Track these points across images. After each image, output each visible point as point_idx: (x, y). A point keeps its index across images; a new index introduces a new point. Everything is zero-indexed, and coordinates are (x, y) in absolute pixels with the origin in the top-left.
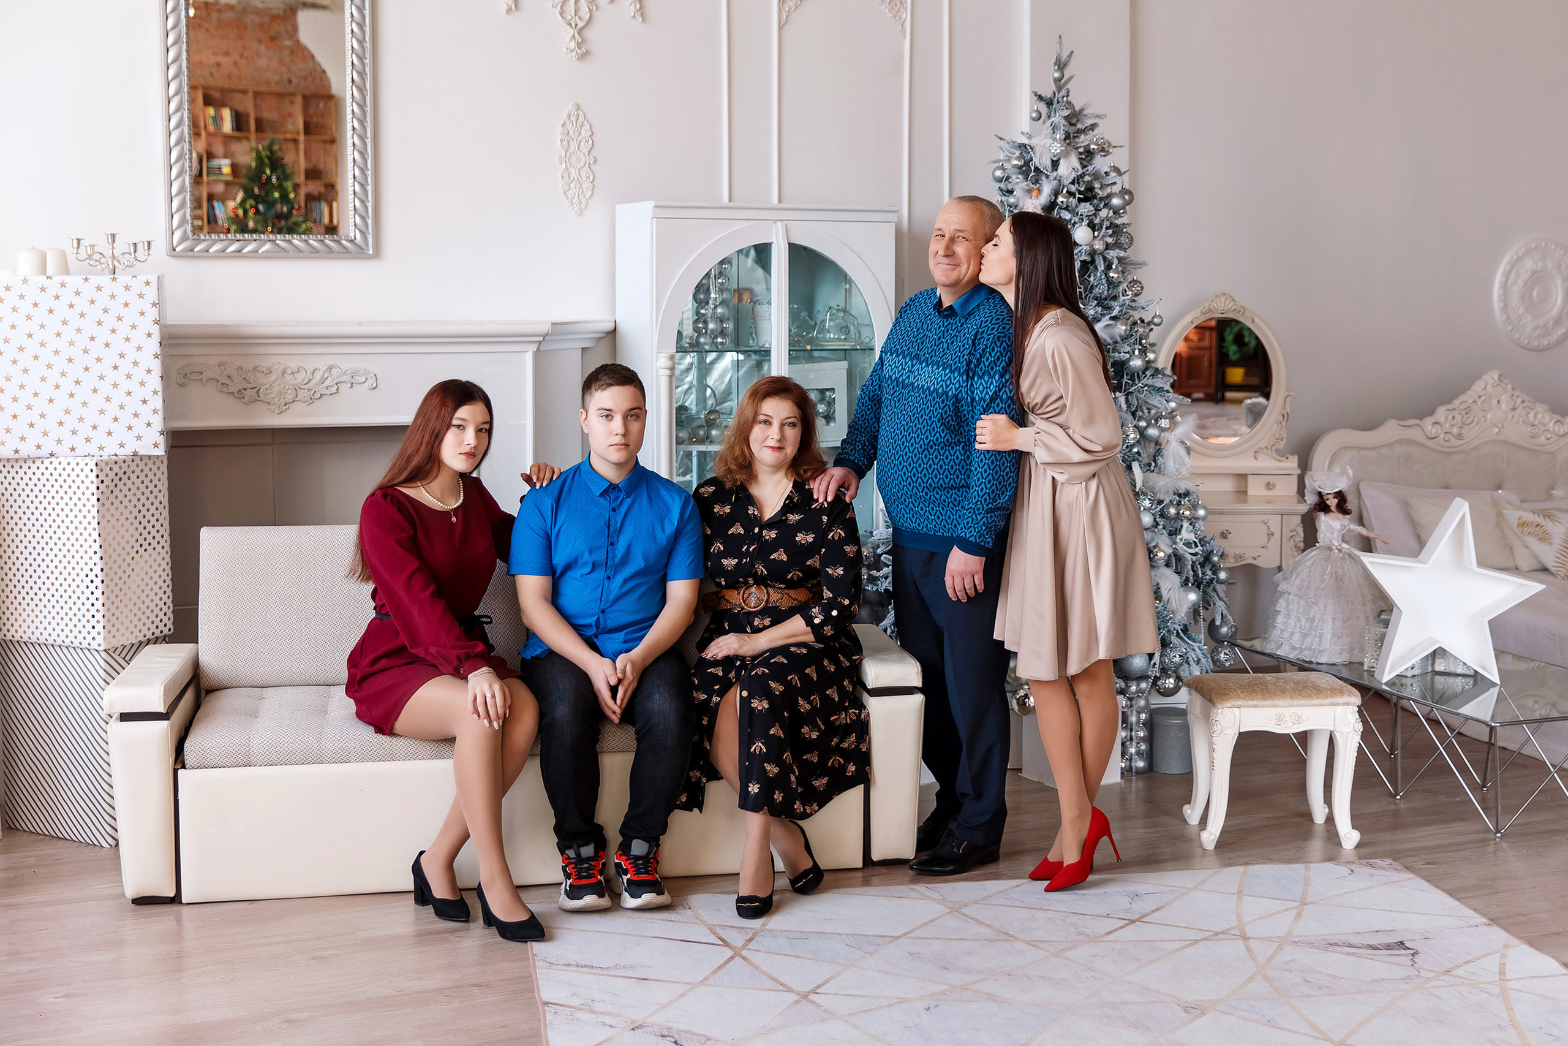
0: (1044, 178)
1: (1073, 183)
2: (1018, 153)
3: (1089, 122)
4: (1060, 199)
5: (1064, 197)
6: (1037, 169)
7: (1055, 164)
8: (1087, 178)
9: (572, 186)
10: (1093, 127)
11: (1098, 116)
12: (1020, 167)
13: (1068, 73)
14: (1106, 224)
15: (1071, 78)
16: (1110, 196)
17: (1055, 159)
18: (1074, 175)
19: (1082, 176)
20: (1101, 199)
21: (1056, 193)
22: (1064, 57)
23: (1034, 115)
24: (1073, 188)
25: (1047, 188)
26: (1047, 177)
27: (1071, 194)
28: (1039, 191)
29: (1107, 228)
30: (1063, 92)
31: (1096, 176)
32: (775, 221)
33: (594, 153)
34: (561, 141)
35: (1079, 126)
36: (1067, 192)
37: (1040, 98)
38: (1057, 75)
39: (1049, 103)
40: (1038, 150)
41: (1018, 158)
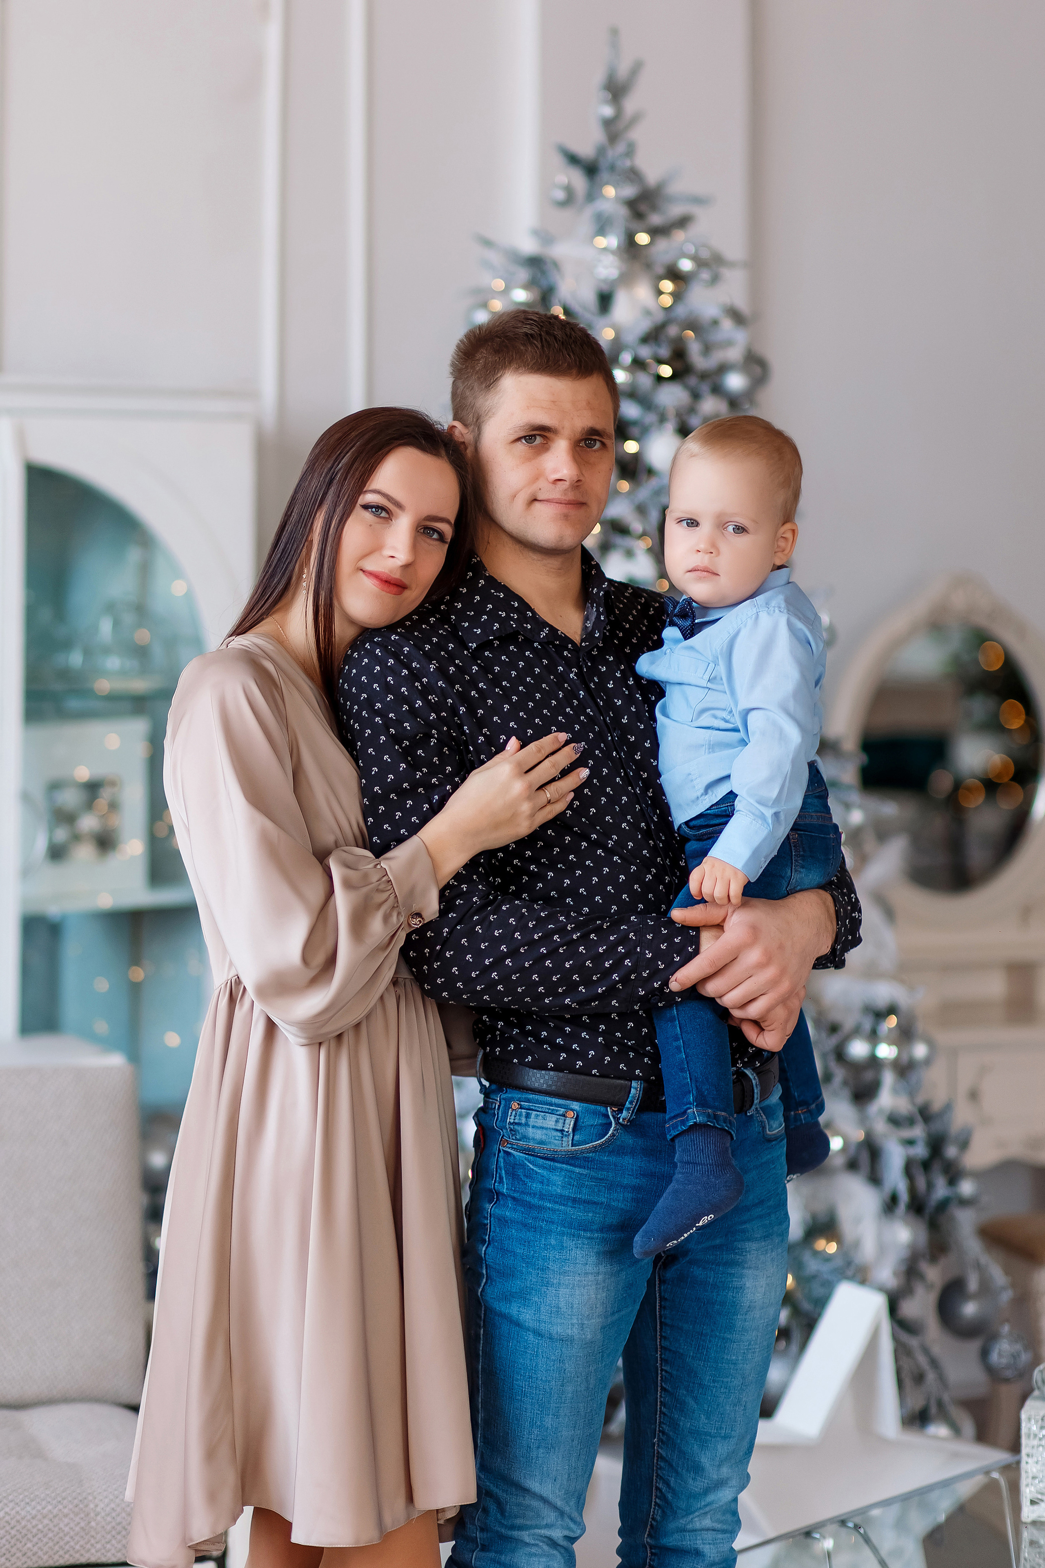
2: (523, 274)
3: (676, 211)
7: (605, 301)
8: (673, 331)
10: (683, 222)
11: (698, 200)
13: (630, 105)
15: (637, 117)
16: (723, 369)
17: (605, 287)
18: (644, 326)
20: (704, 376)
22: (623, 70)
23: (560, 195)
24: (645, 352)
30: (621, 148)
31: (693, 325)
35: (656, 219)
37: (573, 159)
38: (608, 111)
39: (591, 169)
41: (526, 287)
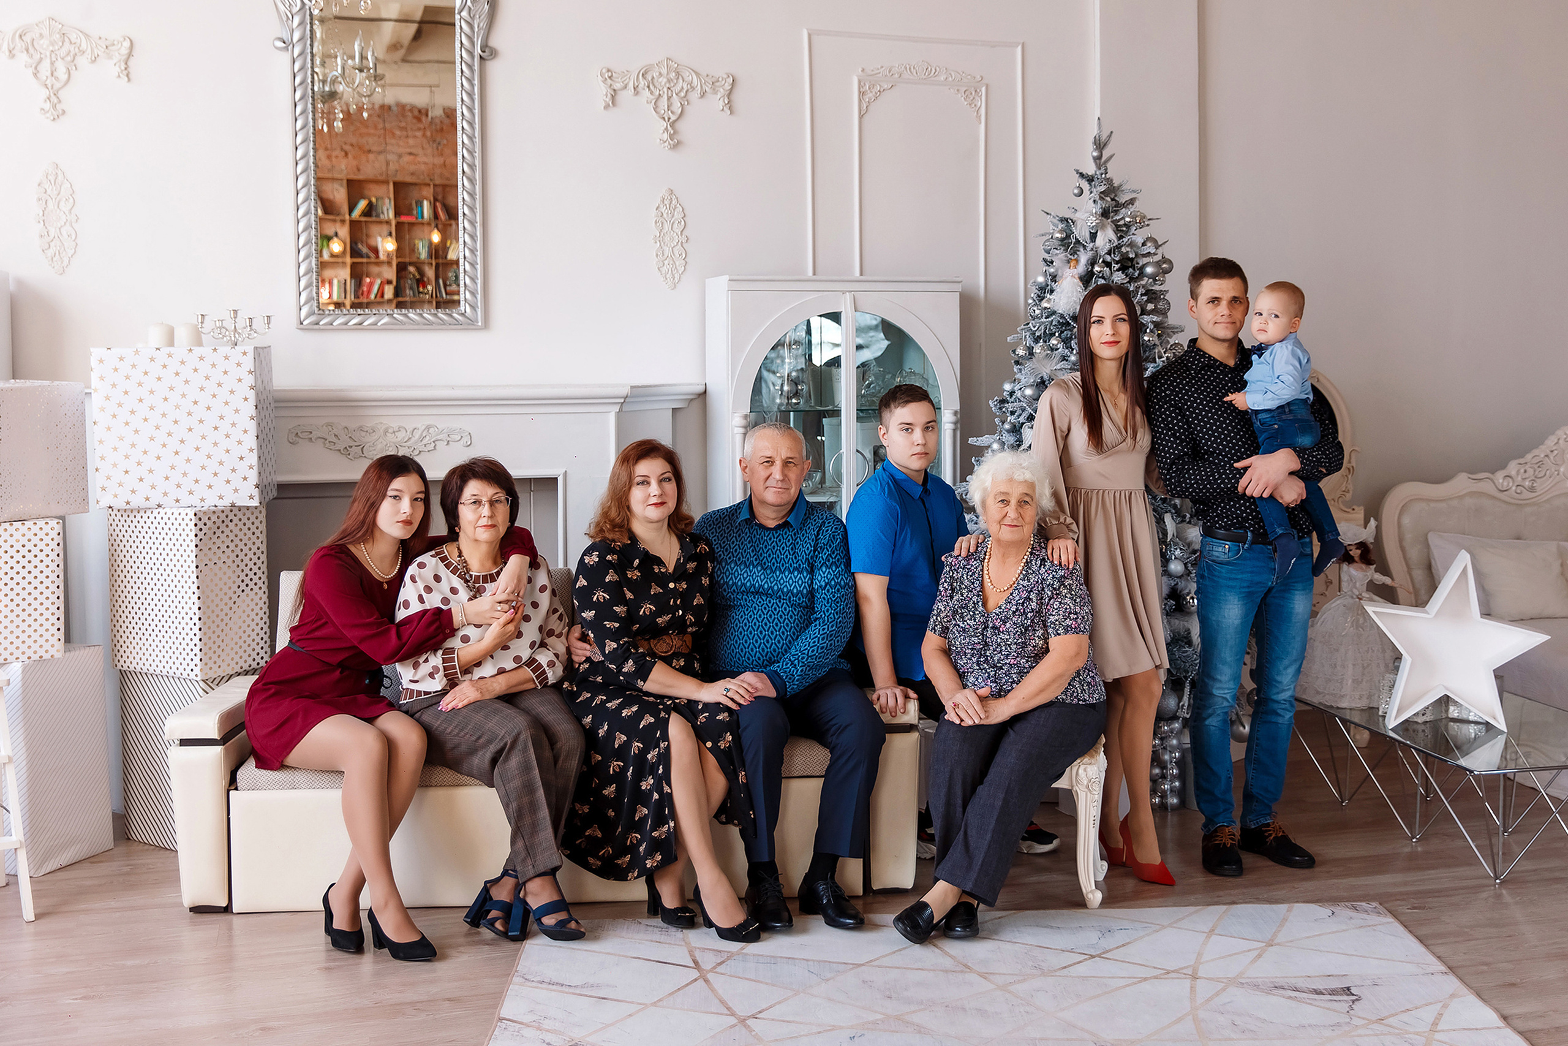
0: (1082, 249)
1: (1109, 253)
2: (1062, 227)
3: (1128, 197)
4: (1097, 269)
5: (1101, 267)
6: (1078, 242)
7: (1093, 236)
8: (1124, 250)
9: (666, 262)
10: (1132, 201)
11: (1134, 191)
12: (1062, 240)
13: (1106, 154)
14: (1142, 291)
15: (1111, 157)
17: (1094, 231)
18: (1108, 247)
19: (1119, 247)
20: (1136, 268)
21: (1093, 263)
22: (1104, 137)
23: (1076, 191)
24: (1108, 259)
25: (1084, 258)
26: (1085, 247)
27: (1108, 264)
28: (1077, 261)
29: (1142, 295)
30: (1102, 170)
31: (1132, 247)
32: (844, 292)
33: (685, 233)
34: (656, 222)
35: (1118, 200)
36: (1104, 261)
37: (1082, 175)
38: (1095, 154)
39: (1090, 180)
40: (1079, 224)
41: (1061, 231)
